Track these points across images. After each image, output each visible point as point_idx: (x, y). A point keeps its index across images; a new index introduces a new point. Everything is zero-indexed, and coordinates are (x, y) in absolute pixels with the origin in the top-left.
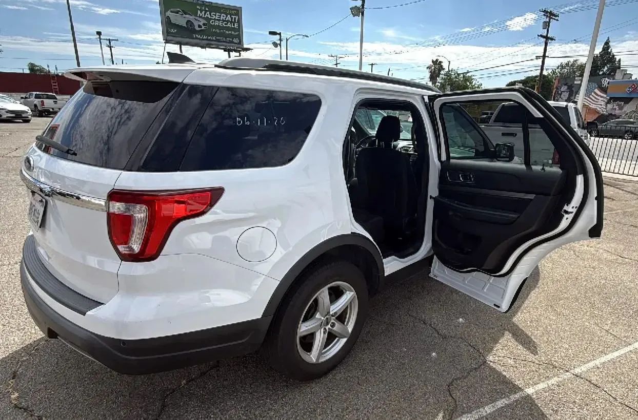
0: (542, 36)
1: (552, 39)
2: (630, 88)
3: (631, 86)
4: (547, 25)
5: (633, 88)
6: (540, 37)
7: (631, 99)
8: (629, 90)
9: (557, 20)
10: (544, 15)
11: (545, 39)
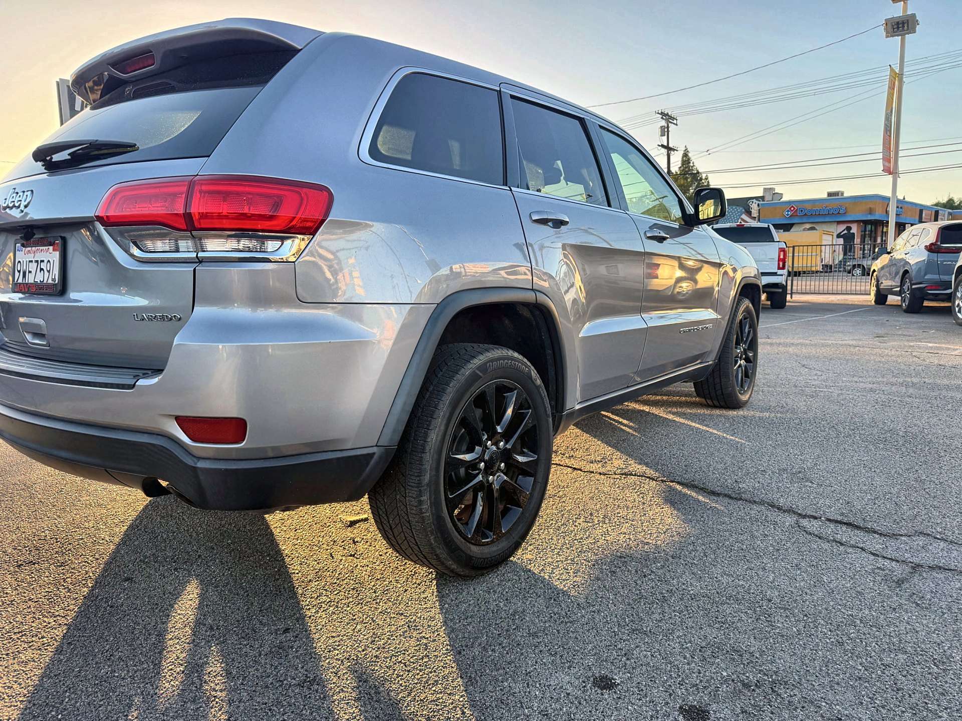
0: (663, 146)
1: (674, 150)
2: (788, 211)
3: (790, 209)
4: (665, 131)
5: (792, 211)
6: (660, 148)
7: (792, 225)
8: (788, 215)
9: (677, 125)
10: (662, 118)
11: (666, 150)
